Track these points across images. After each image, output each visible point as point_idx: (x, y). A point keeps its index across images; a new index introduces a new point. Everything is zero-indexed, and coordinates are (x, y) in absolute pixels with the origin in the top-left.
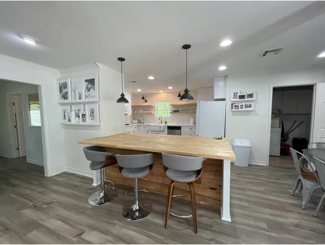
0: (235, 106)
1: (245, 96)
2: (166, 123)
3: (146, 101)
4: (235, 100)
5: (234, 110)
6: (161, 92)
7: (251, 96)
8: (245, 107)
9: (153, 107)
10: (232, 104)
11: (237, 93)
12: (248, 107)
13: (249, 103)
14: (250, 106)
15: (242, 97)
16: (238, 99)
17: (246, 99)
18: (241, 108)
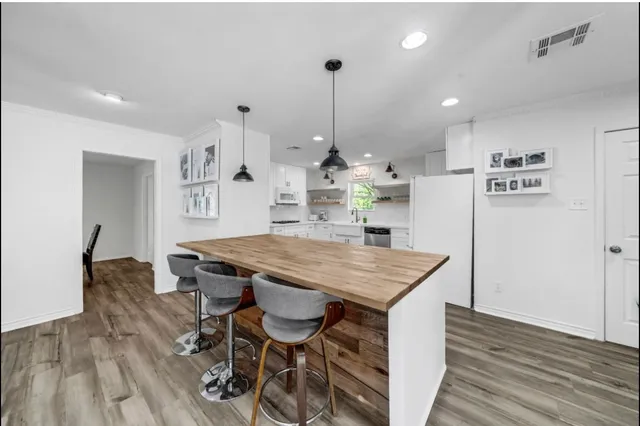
0: (496, 184)
1: (521, 159)
2: (365, 220)
3: (333, 182)
4: (496, 170)
5: (493, 192)
6: (357, 164)
7: (538, 158)
8: (525, 185)
9: (344, 192)
10: (489, 182)
11: (501, 155)
12: (530, 185)
13: (533, 177)
14: (538, 183)
15: (514, 162)
16: (503, 169)
17: (524, 167)
18: (512, 189)
